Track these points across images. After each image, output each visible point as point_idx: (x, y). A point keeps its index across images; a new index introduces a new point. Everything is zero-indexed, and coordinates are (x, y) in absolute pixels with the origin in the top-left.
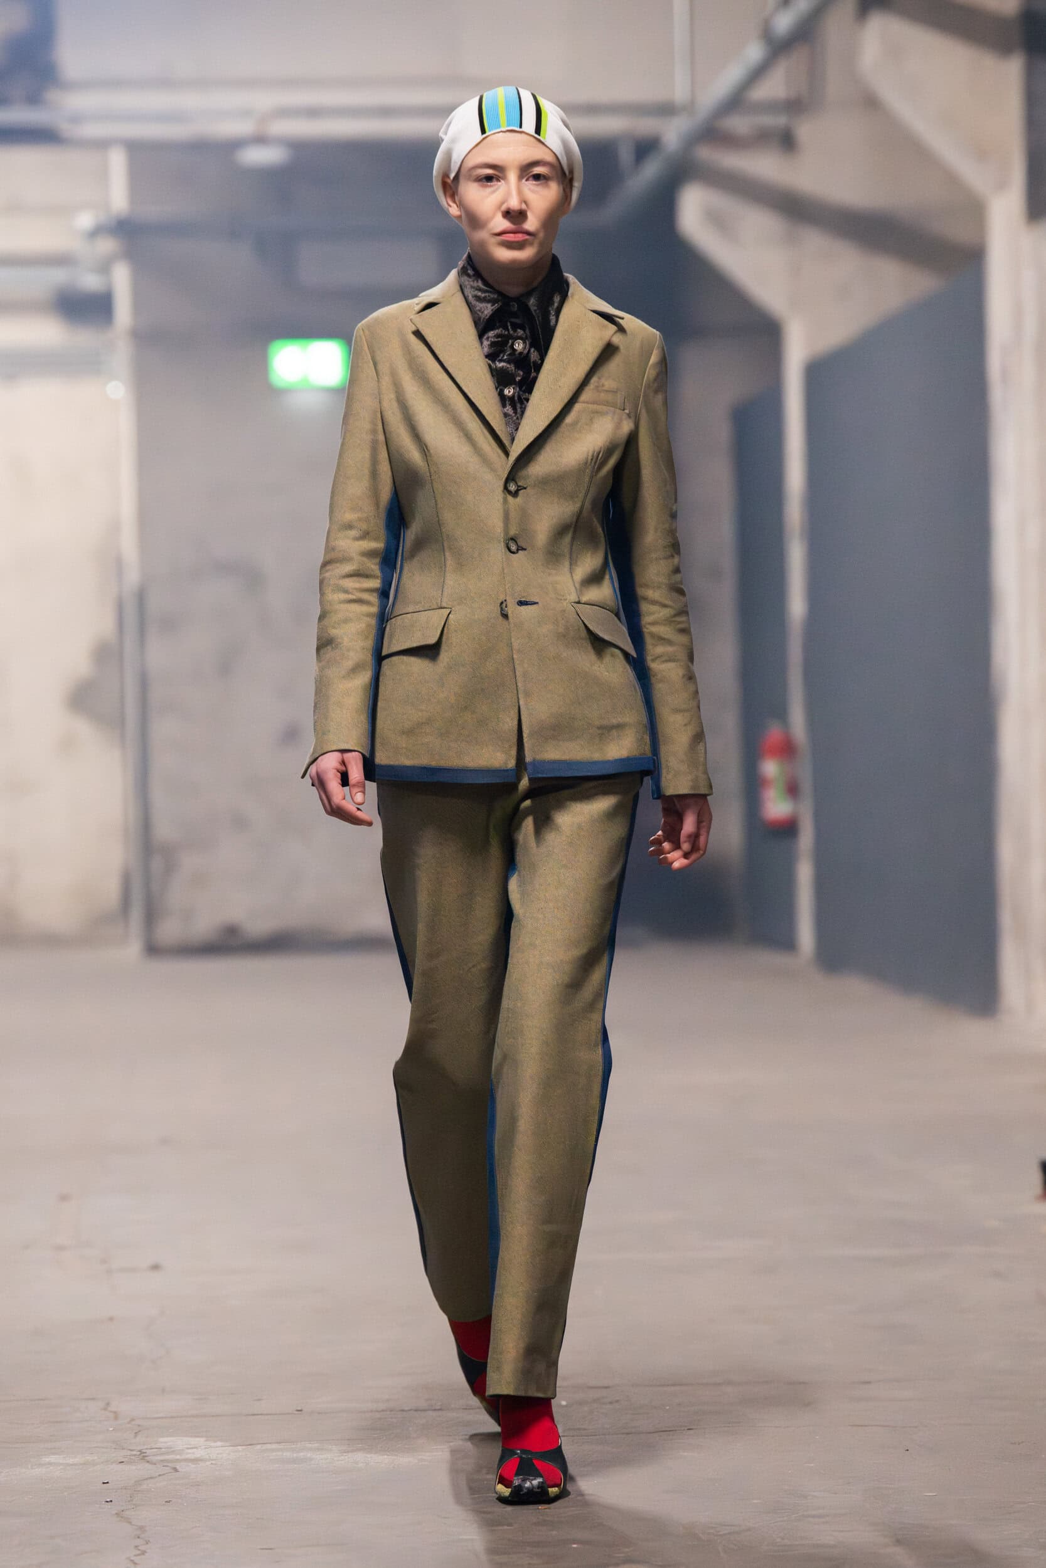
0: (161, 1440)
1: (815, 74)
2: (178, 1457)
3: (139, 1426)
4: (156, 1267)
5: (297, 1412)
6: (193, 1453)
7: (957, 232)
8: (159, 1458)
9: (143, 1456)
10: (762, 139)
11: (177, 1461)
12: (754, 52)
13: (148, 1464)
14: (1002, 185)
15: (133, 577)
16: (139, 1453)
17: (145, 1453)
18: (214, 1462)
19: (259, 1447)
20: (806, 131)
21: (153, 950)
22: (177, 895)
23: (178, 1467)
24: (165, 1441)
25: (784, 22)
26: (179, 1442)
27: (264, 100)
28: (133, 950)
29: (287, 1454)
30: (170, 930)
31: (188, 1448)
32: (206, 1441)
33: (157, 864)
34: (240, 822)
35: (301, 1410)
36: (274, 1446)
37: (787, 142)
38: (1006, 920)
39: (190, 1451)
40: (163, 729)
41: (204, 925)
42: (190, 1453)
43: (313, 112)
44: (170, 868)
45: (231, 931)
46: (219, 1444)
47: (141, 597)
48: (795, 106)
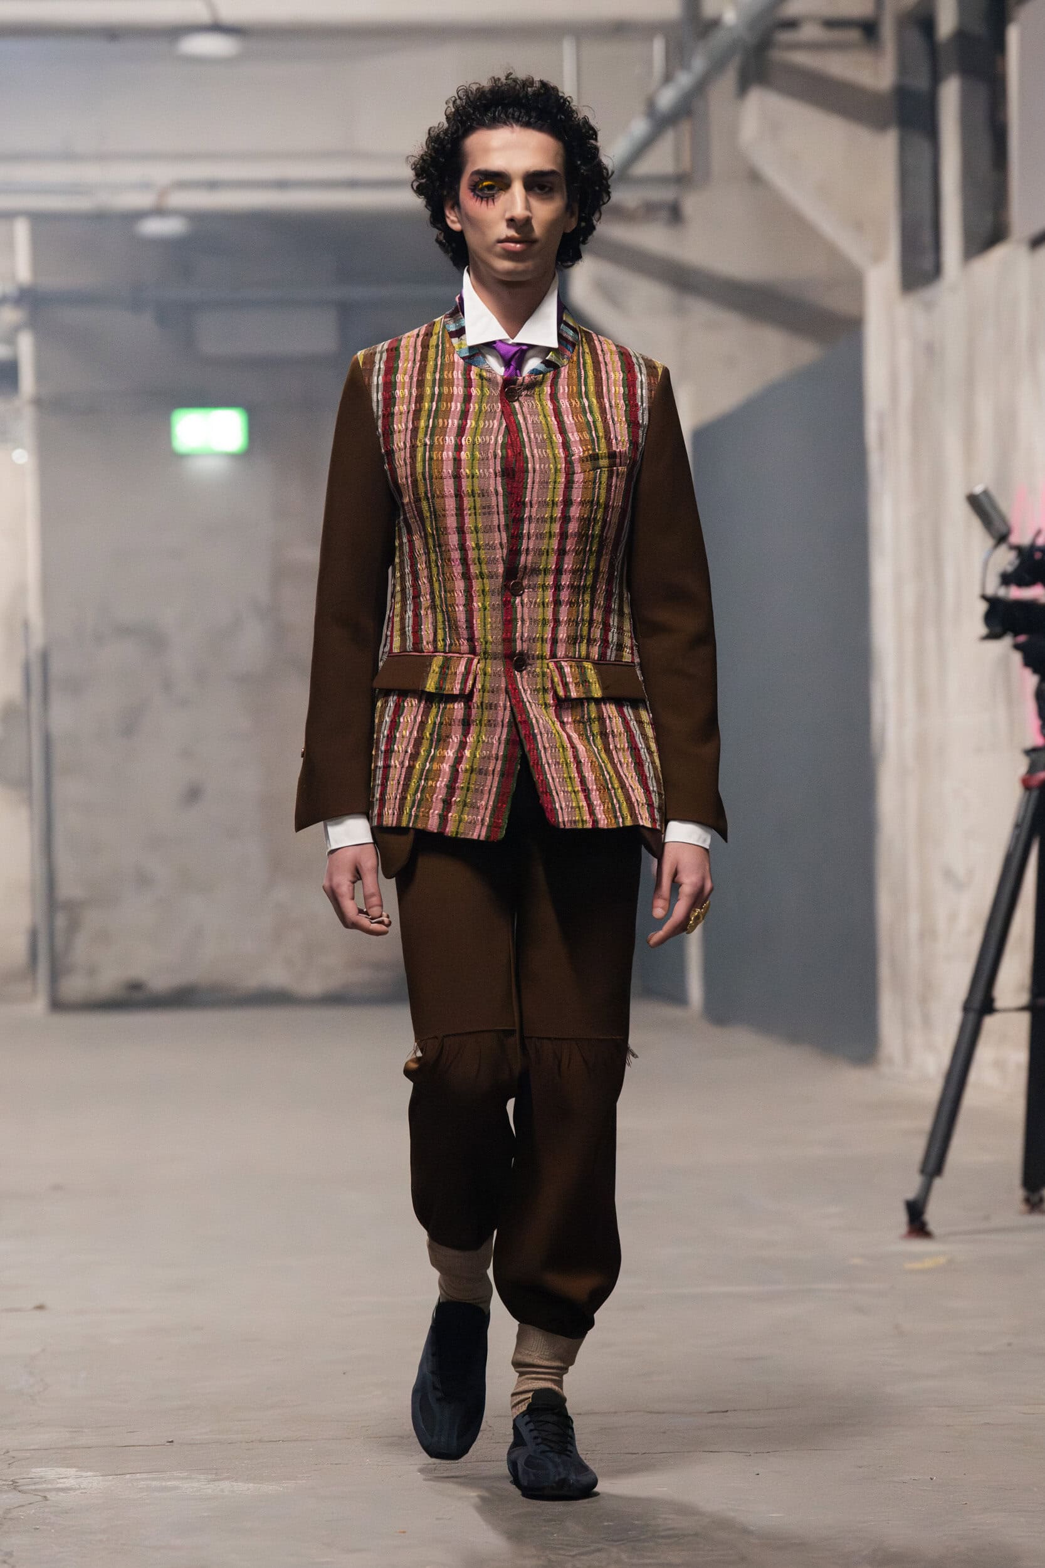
0: (34, 1470)
1: (700, 147)
2: (49, 1486)
3: (14, 1457)
4: (40, 1307)
5: (168, 1444)
6: (64, 1483)
7: (836, 302)
8: (33, 1487)
9: (15, 1486)
10: (650, 211)
11: (49, 1490)
12: (639, 127)
13: (19, 1494)
14: (877, 258)
15: (38, 640)
16: (11, 1483)
17: (17, 1483)
18: (83, 1491)
19: (128, 1476)
20: (691, 204)
21: (57, 1005)
22: (81, 950)
23: (48, 1496)
24: (38, 1471)
25: (667, 98)
26: (50, 1473)
27: (163, 173)
28: (40, 1005)
29: (154, 1483)
30: (75, 986)
31: (59, 1478)
32: (77, 1471)
33: (61, 921)
34: (143, 880)
35: (172, 1442)
36: (144, 1476)
37: (675, 214)
38: (885, 971)
39: (62, 1481)
40: (67, 789)
41: (108, 981)
42: (61, 1483)
43: (213, 185)
44: (74, 926)
45: (135, 986)
46: (89, 1474)
47: (45, 658)
48: (681, 180)
